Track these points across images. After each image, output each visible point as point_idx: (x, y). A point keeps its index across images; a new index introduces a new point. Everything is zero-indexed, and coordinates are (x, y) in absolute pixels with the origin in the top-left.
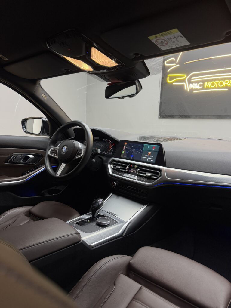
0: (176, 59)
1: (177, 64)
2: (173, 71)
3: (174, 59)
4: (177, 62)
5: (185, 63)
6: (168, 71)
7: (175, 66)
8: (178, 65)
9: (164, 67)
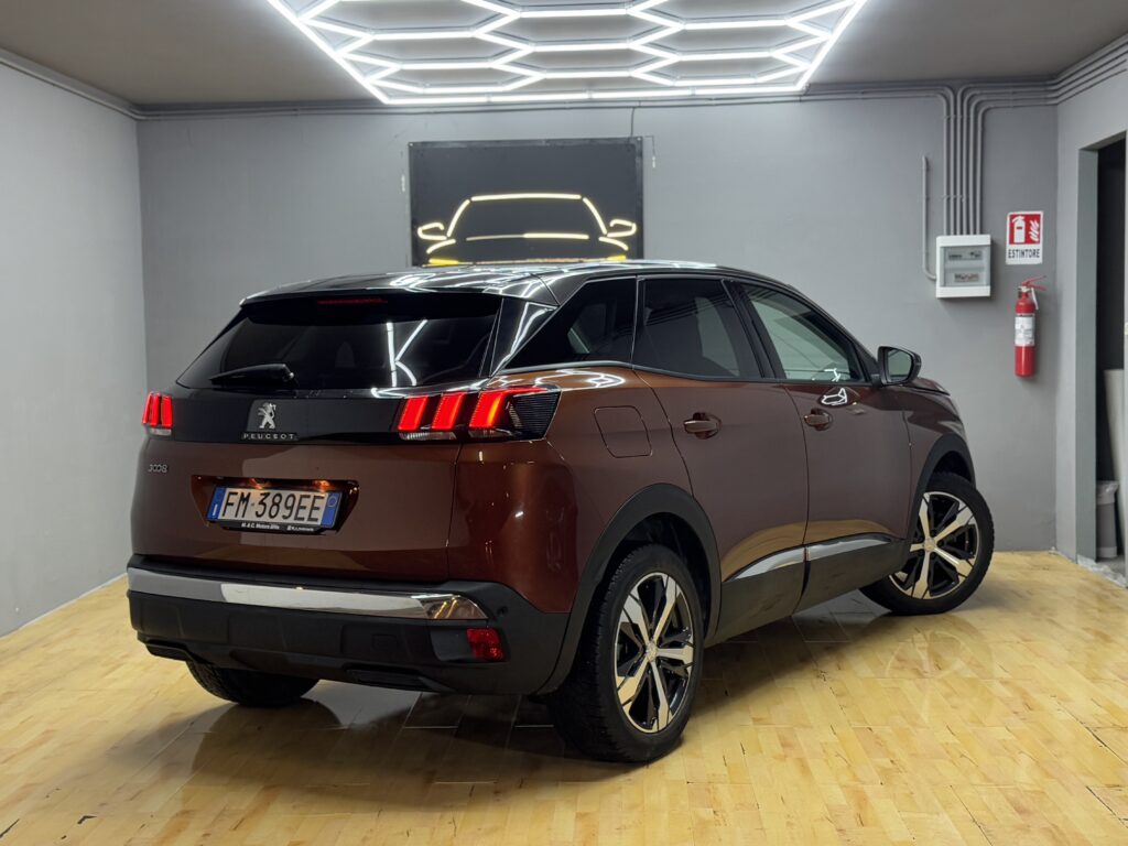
0: (447, 225)
1: (449, 238)
2: (443, 253)
3: (441, 227)
4: (450, 233)
5: (469, 239)
6: (429, 251)
7: (445, 241)
8: (453, 241)
9: (415, 239)
